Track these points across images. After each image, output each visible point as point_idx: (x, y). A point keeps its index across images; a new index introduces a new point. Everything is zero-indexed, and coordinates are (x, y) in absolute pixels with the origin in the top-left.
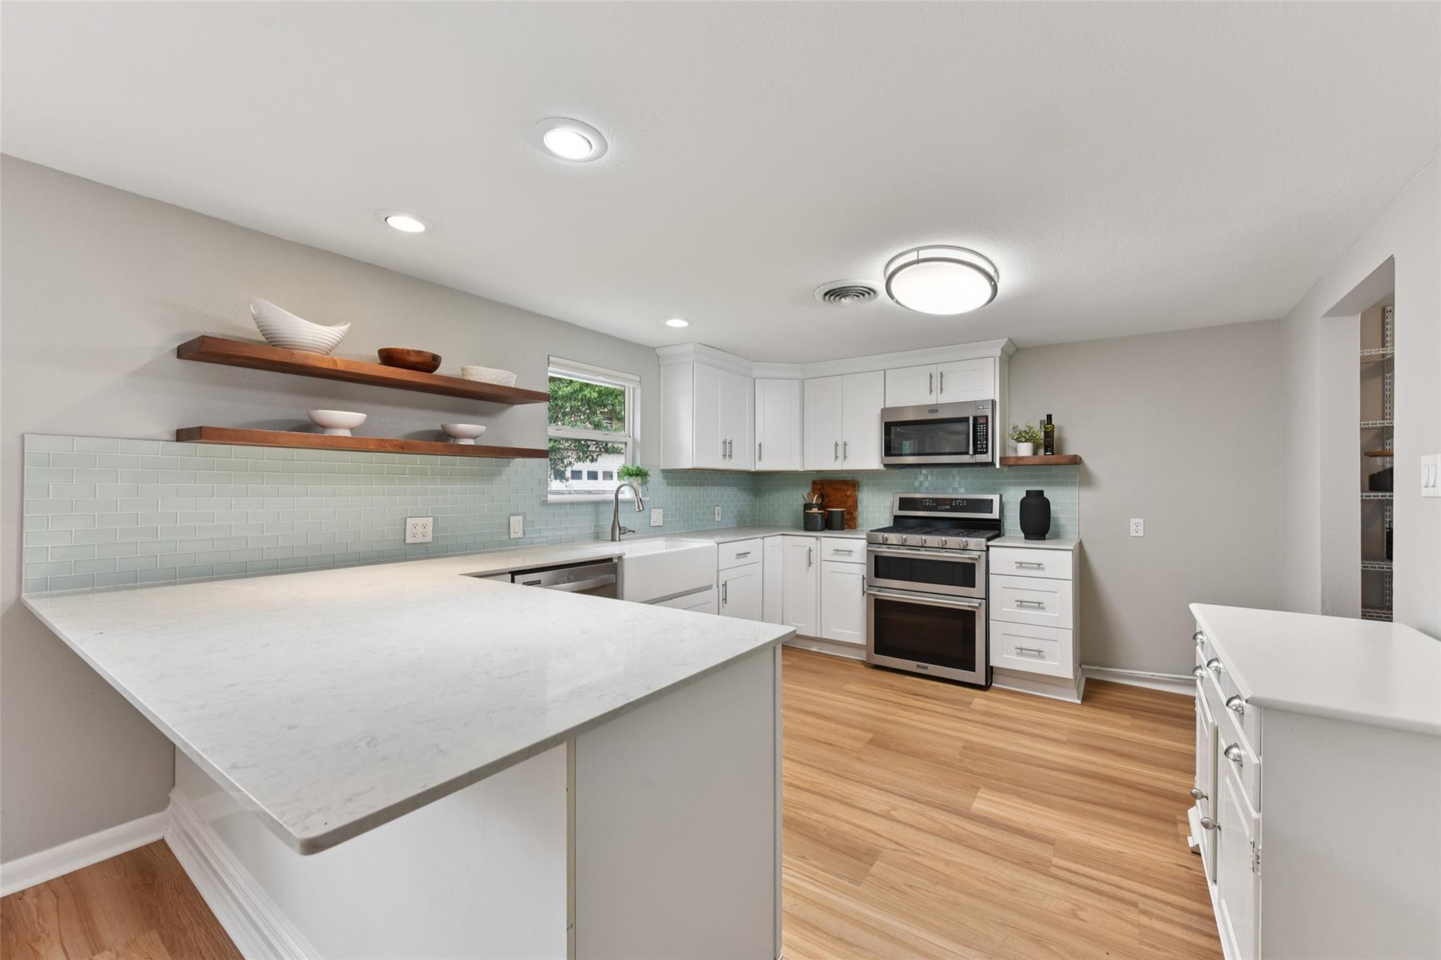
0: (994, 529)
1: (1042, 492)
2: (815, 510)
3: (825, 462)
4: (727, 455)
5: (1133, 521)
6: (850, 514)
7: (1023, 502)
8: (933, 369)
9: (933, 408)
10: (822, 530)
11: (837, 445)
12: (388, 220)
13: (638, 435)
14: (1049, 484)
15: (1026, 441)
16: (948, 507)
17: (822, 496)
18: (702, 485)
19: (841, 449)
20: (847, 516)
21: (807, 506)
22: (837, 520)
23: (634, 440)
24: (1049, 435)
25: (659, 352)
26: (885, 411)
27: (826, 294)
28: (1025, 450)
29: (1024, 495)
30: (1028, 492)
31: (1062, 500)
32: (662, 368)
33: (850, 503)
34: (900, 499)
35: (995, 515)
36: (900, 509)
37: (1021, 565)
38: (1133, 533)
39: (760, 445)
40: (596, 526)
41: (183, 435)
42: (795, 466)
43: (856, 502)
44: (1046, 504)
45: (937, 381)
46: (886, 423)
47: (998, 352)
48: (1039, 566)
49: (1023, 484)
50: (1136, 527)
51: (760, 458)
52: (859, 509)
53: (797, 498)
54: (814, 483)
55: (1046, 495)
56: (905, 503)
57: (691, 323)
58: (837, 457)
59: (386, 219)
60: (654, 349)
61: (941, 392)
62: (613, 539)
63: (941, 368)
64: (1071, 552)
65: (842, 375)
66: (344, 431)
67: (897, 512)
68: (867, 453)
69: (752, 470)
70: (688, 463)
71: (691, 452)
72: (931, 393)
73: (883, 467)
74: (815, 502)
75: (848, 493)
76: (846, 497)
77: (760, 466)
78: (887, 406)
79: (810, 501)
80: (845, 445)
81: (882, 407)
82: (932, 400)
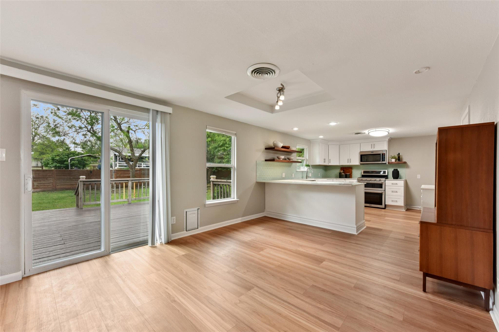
0: (386, 177)
1: (397, 169)
2: (343, 174)
3: (345, 163)
4: (325, 162)
5: (418, 175)
6: (351, 175)
7: (393, 172)
8: (372, 143)
9: (372, 152)
10: (345, 178)
11: (348, 159)
13: (307, 158)
14: (399, 168)
15: (394, 159)
16: (375, 173)
17: (343, 171)
18: (317, 168)
20: (350, 175)
21: (340, 173)
22: (348, 176)
24: (399, 157)
25: (310, 140)
26: (361, 152)
27: (355, 134)
28: (393, 160)
29: (393, 170)
30: (394, 169)
31: (402, 171)
32: (311, 144)
33: (350, 172)
35: (386, 174)
36: (363, 173)
37: (392, 184)
38: (418, 178)
39: (330, 160)
41: (266, 160)
42: (337, 163)
43: (352, 172)
44: (398, 172)
45: (373, 146)
46: (361, 155)
47: (388, 140)
48: (397, 184)
49: (393, 168)
51: (330, 162)
52: (353, 174)
53: (338, 171)
54: (341, 168)
55: (398, 170)
56: (364, 172)
58: (348, 162)
59: (293, 129)
61: (374, 148)
62: (306, 178)
63: (374, 143)
64: (404, 181)
65: (350, 144)
66: (282, 159)
67: (363, 174)
68: (356, 161)
69: (328, 165)
70: (318, 164)
71: (318, 161)
72: (371, 148)
73: (360, 164)
74: (342, 172)
75: (350, 170)
76: (350, 171)
77: (330, 164)
78: (361, 151)
79: (341, 172)
80: (350, 159)
81: (360, 151)
82: (372, 150)
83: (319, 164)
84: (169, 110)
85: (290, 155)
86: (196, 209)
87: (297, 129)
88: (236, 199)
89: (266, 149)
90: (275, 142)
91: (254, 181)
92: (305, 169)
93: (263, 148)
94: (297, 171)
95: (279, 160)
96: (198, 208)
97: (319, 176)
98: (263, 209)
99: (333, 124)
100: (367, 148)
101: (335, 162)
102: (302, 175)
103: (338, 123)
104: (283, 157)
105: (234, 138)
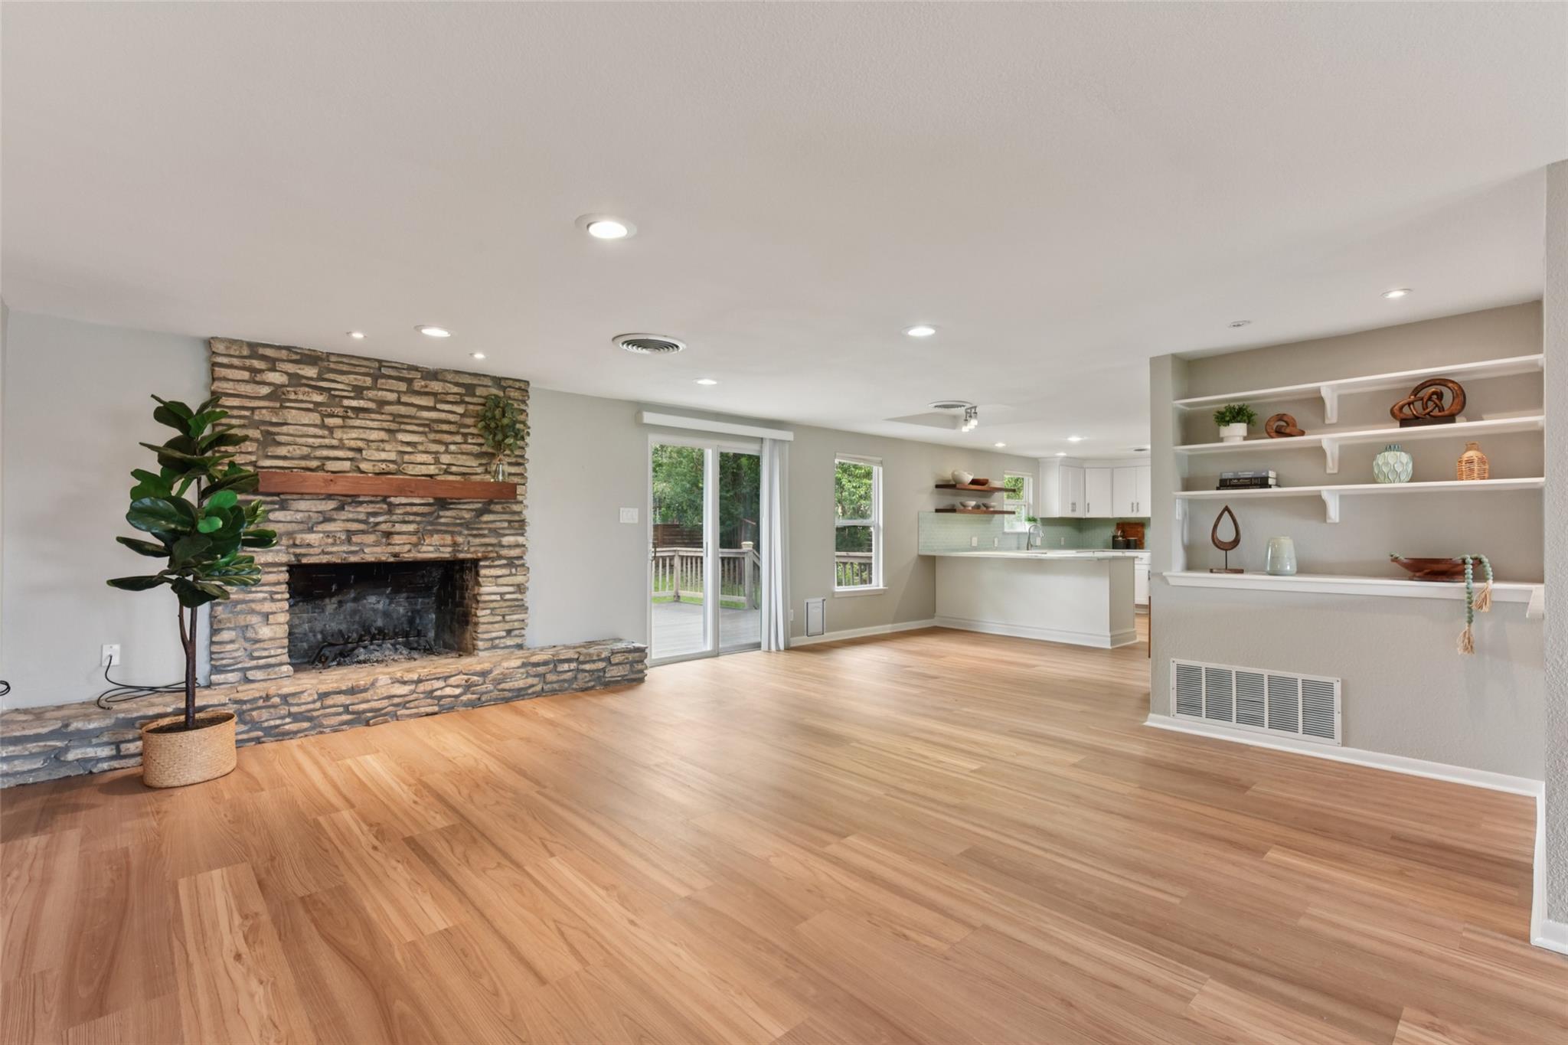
2: (1120, 539)
3: (1125, 512)
4: (1074, 510)
6: (1140, 541)
10: (1123, 548)
11: (1133, 504)
13: (1031, 502)
17: (1123, 531)
18: (1056, 525)
19: (1135, 506)
20: (1138, 543)
21: (1114, 537)
22: (1132, 544)
23: (1029, 504)
25: (1040, 461)
32: (1043, 468)
33: (1140, 535)
39: (1088, 504)
40: (1019, 544)
41: (937, 511)
42: (1108, 515)
43: (1143, 534)
51: (1088, 511)
52: (1146, 538)
53: (1109, 532)
54: (1118, 525)
58: (1133, 510)
60: (1038, 459)
62: (1028, 549)
65: (1136, 467)
66: (970, 508)
69: (1084, 517)
70: (1057, 515)
71: (1057, 508)
74: (1119, 534)
75: (1139, 529)
76: (1138, 531)
77: (1088, 516)
79: (1116, 534)
80: (1138, 504)
84: (787, 435)
85: (989, 497)
86: (821, 599)
87: (1004, 445)
88: (881, 587)
89: (937, 486)
90: (956, 473)
91: (914, 554)
92: (1025, 527)
93: (932, 484)
94: (1004, 533)
95: (964, 509)
96: (823, 598)
97: (1062, 542)
98: (931, 612)
99: (1074, 439)
101: (1099, 509)
102: (1019, 541)
103: (1085, 438)
104: (973, 503)
105: (878, 471)
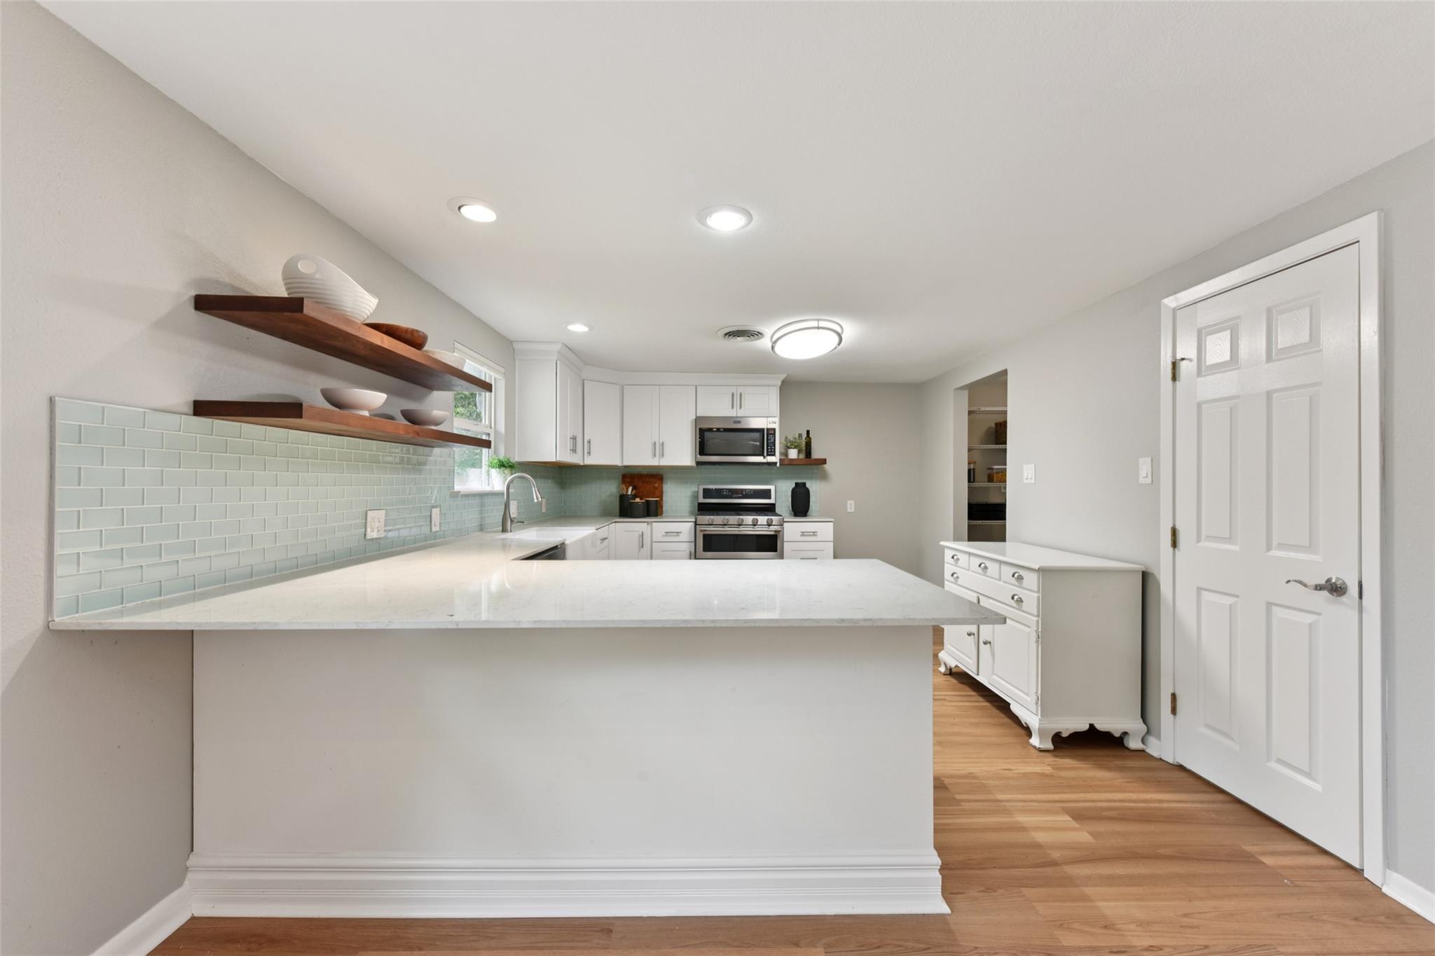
0: (770, 509)
1: (804, 484)
3: (641, 457)
4: (573, 449)
5: (849, 502)
6: (660, 504)
7: (794, 491)
8: (733, 389)
9: (735, 420)
10: (642, 516)
11: (655, 444)
12: (462, 209)
13: (502, 427)
14: (811, 478)
15: (794, 448)
16: (740, 495)
17: (634, 488)
19: (658, 448)
20: (657, 506)
21: (623, 498)
22: (652, 508)
23: (496, 431)
24: (808, 444)
25: (516, 346)
26: (698, 420)
27: (726, 334)
28: (793, 454)
29: (794, 486)
30: (796, 484)
31: (818, 490)
32: (517, 362)
33: (658, 494)
34: (704, 490)
35: (772, 501)
36: (704, 498)
37: (803, 534)
38: (849, 510)
39: (589, 442)
41: (202, 408)
42: (615, 461)
43: (662, 492)
44: (808, 492)
45: (738, 400)
46: (700, 429)
47: (780, 383)
48: (814, 534)
49: (791, 478)
50: (851, 506)
51: (589, 453)
52: (664, 499)
53: (610, 490)
54: (624, 477)
55: (808, 485)
56: (707, 493)
57: (591, 328)
58: (654, 455)
59: (459, 208)
60: (512, 342)
61: (741, 407)
62: (504, 530)
63: (740, 390)
64: (832, 523)
65: (659, 385)
66: (366, 413)
67: (702, 500)
68: (682, 453)
69: (582, 464)
70: (551, 458)
71: (550, 450)
72: (733, 408)
73: (694, 464)
74: (629, 493)
75: (656, 485)
76: (656, 488)
77: (589, 461)
78: (698, 415)
79: (625, 493)
80: (663, 444)
81: (694, 417)
82: (732, 413)
83: (554, 460)
85: (420, 399)
89: (203, 303)
90: (303, 267)
95: (337, 415)
97: (544, 510)
99: (726, 222)
100: (718, 408)
101: (604, 454)
104: (375, 399)
